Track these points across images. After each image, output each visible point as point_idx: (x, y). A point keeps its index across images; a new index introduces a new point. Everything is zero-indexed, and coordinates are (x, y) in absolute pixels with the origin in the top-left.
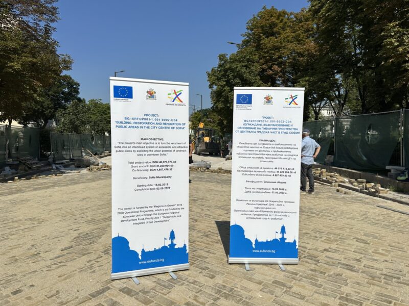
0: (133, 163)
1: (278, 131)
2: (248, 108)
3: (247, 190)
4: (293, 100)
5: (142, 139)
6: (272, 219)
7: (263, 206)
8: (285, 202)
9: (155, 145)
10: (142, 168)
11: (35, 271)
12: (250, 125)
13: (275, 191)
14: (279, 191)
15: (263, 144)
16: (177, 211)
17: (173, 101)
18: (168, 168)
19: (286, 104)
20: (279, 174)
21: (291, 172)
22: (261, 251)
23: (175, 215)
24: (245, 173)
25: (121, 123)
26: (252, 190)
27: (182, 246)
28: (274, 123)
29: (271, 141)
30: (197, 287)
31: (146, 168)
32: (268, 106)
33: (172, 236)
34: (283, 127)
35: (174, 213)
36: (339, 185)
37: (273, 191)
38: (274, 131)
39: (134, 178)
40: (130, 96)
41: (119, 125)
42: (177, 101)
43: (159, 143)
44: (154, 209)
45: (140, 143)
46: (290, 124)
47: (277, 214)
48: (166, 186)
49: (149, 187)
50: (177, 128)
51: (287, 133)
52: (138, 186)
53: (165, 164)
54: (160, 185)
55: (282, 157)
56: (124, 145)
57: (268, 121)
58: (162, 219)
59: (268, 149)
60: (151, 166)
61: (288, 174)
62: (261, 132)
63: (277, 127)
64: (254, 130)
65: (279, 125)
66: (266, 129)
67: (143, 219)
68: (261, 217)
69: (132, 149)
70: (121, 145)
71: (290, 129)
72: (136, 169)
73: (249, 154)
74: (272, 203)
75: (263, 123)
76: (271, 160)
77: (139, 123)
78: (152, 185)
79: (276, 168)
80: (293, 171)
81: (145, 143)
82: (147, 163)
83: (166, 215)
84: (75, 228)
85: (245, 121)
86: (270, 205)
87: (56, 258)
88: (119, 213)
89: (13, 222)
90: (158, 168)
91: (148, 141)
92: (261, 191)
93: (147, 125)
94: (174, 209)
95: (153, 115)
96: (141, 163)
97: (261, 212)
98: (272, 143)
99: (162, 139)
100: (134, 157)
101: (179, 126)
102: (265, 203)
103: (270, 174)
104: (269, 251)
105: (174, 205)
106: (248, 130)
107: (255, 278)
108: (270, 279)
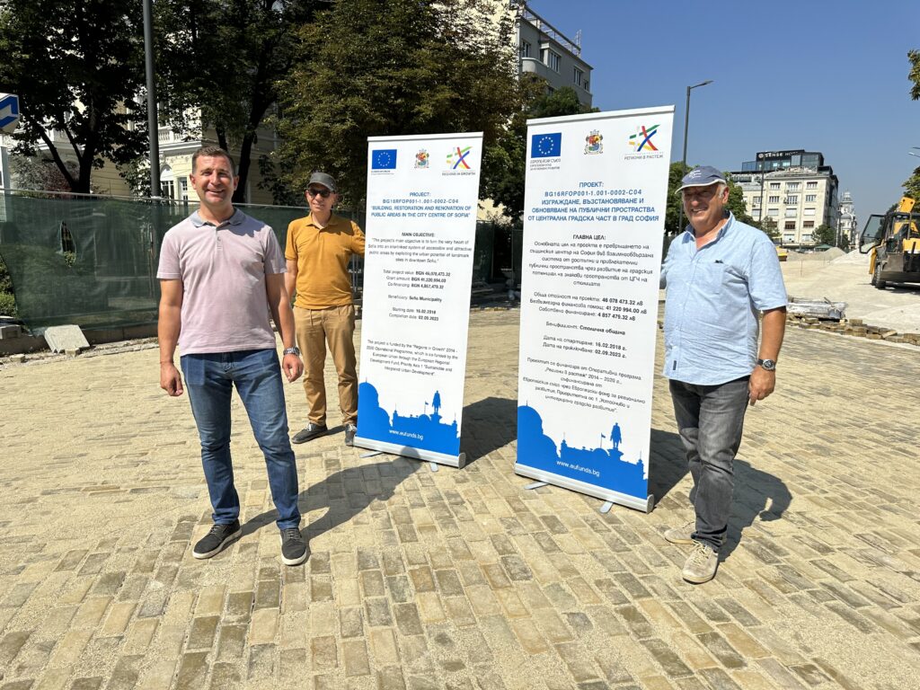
0: (390, 272)
1: (612, 214)
4: (647, 139)
5: (404, 234)
6: (595, 407)
7: (578, 378)
8: (622, 375)
9: (421, 245)
10: (401, 282)
13: (602, 349)
14: (609, 350)
15: (581, 245)
17: (455, 167)
18: (439, 284)
19: (632, 150)
20: (612, 312)
21: (637, 311)
22: (572, 466)
23: (442, 366)
25: (379, 208)
26: (557, 343)
28: (604, 197)
29: (598, 238)
31: (408, 282)
32: (594, 156)
33: (437, 401)
34: (624, 206)
35: (441, 363)
37: (598, 348)
38: (603, 214)
42: (461, 168)
43: (427, 242)
45: (401, 241)
46: (638, 197)
47: (605, 398)
48: (433, 315)
51: (630, 219)
52: (394, 309)
53: (434, 277)
54: (423, 311)
55: (617, 274)
56: (379, 243)
57: (591, 194)
58: (424, 370)
59: (590, 257)
60: (413, 279)
61: (630, 315)
62: (576, 218)
63: (610, 206)
64: (564, 214)
65: (616, 201)
66: (588, 210)
67: (398, 364)
68: (574, 399)
69: (389, 250)
71: (637, 210)
72: (393, 281)
74: (596, 374)
76: (596, 280)
78: (412, 311)
79: (605, 300)
80: (641, 308)
81: (407, 241)
82: (408, 273)
83: (429, 364)
86: (591, 376)
90: (424, 283)
91: (412, 238)
92: (574, 345)
94: (442, 356)
95: (422, 194)
97: (575, 387)
98: (598, 242)
102: (580, 371)
103: (592, 310)
104: (588, 470)
105: (442, 349)
106: (552, 214)
107: (526, 502)
108: (549, 511)
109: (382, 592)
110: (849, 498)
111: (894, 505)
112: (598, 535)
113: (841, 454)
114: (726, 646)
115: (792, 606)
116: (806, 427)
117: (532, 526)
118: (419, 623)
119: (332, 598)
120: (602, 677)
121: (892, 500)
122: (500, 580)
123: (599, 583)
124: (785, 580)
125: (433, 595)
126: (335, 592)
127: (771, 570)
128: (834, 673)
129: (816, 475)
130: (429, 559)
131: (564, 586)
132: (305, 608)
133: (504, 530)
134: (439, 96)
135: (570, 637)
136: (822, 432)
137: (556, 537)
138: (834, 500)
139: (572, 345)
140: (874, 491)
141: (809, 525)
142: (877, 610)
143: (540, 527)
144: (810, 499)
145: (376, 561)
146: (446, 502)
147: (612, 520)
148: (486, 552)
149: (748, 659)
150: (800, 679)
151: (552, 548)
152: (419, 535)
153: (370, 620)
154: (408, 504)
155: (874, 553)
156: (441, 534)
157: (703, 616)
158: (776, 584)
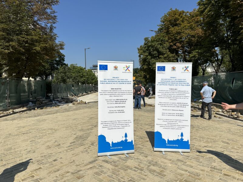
0: (108, 100)
1: (179, 84)
2: (163, 73)
3: (163, 114)
4: (186, 69)
5: (111, 89)
6: (176, 129)
7: (171, 122)
8: (183, 120)
9: (117, 92)
10: (111, 103)
11: (61, 152)
12: (164, 81)
13: (178, 115)
14: (179, 115)
15: (171, 91)
16: (128, 123)
17: (126, 71)
18: (124, 102)
19: (183, 71)
20: (180, 106)
21: (186, 105)
22: (170, 145)
23: (127, 125)
24: (162, 105)
25: (103, 81)
26: (165, 114)
27: (131, 141)
28: (177, 80)
29: (175, 89)
30: (139, 161)
31: (114, 103)
32: (174, 72)
33: (126, 136)
34: (182, 82)
35: (127, 124)
36: (216, 114)
37: (177, 115)
38: (177, 84)
39: (108, 107)
40: (106, 69)
41: (101, 82)
42: (127, 71)
43: (119, 91)
44: (117, 122)
45: (111, 91)
46: (185, 81)
47: (179, 126)
48: (123, 111)
49: (115, 112)
50: (128, 83)
51: (183, 85)
52: (110, 111)
53: (122, 100)
54: (120, 110)
55: (181, 97)
57: (173, 80)
58: (121, 127)
59: (174, 94)
60: (115, 102)
61: (184, 106)
62: (170, 85)
63: (178, 82)
64: (166, 84)
65: (179, 81)
66: (172, 83)
67: (112, 127)
68: (171, 128)
69: (107, 94)
70: (103, 92)
71: (185, 83)
72: (109, 103)
73: (164, 96)
74: (176, 121)
75: (171, 81)
76: (175, 99)
77: (110, 81)
79: (178, 103)
80: (187, 105)
81: (113, 91)
82: (114, 100)
83: (123, 125)
84: (74, 133)
85: (162, 79)
86: (175, 122)
87: (69, 147)
88: (101, 124)
89: (42, 130)
90: (119, 102)
91: (114, 90)
92: (170, 114)
93: (114, 82)
95: (116, 78)
96: (111, 100)
97: (171, 125)
98: (176, 90)
99: (121, 89)
100: (108, 97)
101: (129, 82)
102: (172, 121)
103: (175, 106)
104: (175, 145)
105: (126, 121)
106: (163, 84)
139: (170, 115)
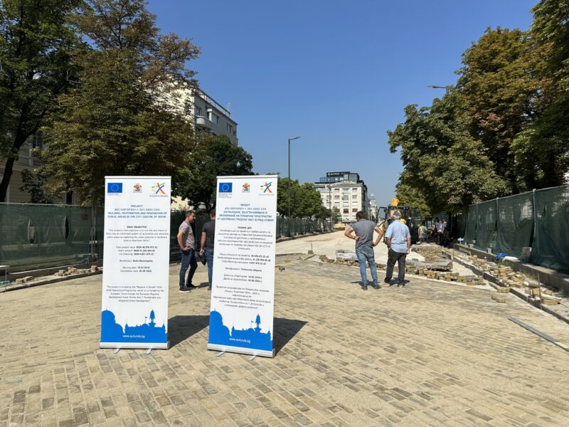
2: (229, 196)
3: (226, 277)
6: (248, 307)
7: (240, 294)
12: (230, 212)
22: (237, 340)
24: (224, 259)
44: (137, 289)
73: (229, 241)
75: (241, 211)
77: (126, 213)
78: (135, 268)
85: (225, 209)
97: (239, 299)
100: (121, 242)
107: (213, 362)
108: (224, 364)
109: (143, 409)
110: (358, 342)
111: (376, 343)
112: (248, 371)
113: (357, 324)
114: (303, 404)
115: (330, 386)
116: (344, 313)
117: (216, 372)
118: (164, 418)
119: (117, 415)
120: (251, 424)
121: (375, 341)
122: (202, 396)
123: (249, 390)
124: (328, 378)
125: (170, 406)
126: (118, 413)
127: (324, 375)
128: (343, 407)
129: (346, 334)
130: (165, 392)
131: (233, 393)
132: (103, 421)
133: (202, 375)
134: (150, 142)
135: (237, 412)
136: (350, 315)
137: (228, 375)
138: (352, 344)
140: (368, 339)
141: (340, 355)
142: (362, 383)
143: (220, 371)
144: (342, 345)
145: (137, 397)
146: (171, 367)
147: (255, 364)
148: (195, 385)
149: (310, 408)
150: (330, 411)
151: (227, 379)
152: (158, 383)
153: (139, 421)
154: (150, 371)
155: (364, 363)
156: (170, 381)
157: (293, 395)
158: (324, 379)
